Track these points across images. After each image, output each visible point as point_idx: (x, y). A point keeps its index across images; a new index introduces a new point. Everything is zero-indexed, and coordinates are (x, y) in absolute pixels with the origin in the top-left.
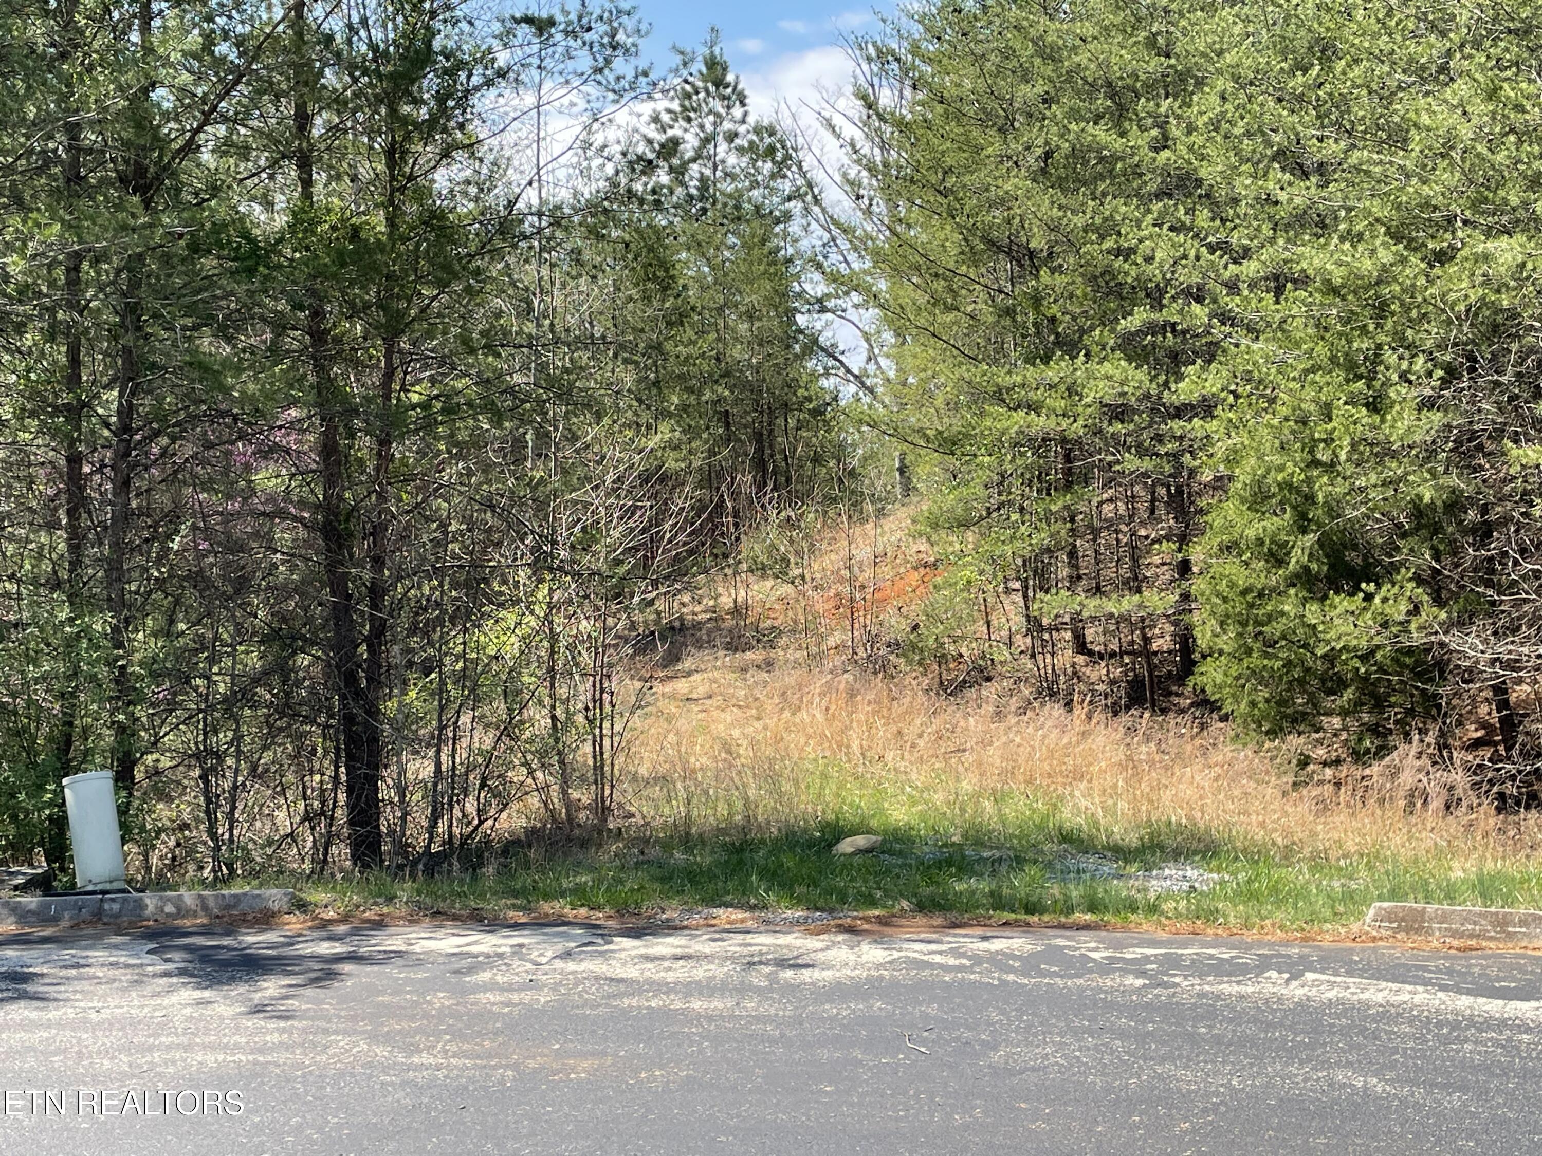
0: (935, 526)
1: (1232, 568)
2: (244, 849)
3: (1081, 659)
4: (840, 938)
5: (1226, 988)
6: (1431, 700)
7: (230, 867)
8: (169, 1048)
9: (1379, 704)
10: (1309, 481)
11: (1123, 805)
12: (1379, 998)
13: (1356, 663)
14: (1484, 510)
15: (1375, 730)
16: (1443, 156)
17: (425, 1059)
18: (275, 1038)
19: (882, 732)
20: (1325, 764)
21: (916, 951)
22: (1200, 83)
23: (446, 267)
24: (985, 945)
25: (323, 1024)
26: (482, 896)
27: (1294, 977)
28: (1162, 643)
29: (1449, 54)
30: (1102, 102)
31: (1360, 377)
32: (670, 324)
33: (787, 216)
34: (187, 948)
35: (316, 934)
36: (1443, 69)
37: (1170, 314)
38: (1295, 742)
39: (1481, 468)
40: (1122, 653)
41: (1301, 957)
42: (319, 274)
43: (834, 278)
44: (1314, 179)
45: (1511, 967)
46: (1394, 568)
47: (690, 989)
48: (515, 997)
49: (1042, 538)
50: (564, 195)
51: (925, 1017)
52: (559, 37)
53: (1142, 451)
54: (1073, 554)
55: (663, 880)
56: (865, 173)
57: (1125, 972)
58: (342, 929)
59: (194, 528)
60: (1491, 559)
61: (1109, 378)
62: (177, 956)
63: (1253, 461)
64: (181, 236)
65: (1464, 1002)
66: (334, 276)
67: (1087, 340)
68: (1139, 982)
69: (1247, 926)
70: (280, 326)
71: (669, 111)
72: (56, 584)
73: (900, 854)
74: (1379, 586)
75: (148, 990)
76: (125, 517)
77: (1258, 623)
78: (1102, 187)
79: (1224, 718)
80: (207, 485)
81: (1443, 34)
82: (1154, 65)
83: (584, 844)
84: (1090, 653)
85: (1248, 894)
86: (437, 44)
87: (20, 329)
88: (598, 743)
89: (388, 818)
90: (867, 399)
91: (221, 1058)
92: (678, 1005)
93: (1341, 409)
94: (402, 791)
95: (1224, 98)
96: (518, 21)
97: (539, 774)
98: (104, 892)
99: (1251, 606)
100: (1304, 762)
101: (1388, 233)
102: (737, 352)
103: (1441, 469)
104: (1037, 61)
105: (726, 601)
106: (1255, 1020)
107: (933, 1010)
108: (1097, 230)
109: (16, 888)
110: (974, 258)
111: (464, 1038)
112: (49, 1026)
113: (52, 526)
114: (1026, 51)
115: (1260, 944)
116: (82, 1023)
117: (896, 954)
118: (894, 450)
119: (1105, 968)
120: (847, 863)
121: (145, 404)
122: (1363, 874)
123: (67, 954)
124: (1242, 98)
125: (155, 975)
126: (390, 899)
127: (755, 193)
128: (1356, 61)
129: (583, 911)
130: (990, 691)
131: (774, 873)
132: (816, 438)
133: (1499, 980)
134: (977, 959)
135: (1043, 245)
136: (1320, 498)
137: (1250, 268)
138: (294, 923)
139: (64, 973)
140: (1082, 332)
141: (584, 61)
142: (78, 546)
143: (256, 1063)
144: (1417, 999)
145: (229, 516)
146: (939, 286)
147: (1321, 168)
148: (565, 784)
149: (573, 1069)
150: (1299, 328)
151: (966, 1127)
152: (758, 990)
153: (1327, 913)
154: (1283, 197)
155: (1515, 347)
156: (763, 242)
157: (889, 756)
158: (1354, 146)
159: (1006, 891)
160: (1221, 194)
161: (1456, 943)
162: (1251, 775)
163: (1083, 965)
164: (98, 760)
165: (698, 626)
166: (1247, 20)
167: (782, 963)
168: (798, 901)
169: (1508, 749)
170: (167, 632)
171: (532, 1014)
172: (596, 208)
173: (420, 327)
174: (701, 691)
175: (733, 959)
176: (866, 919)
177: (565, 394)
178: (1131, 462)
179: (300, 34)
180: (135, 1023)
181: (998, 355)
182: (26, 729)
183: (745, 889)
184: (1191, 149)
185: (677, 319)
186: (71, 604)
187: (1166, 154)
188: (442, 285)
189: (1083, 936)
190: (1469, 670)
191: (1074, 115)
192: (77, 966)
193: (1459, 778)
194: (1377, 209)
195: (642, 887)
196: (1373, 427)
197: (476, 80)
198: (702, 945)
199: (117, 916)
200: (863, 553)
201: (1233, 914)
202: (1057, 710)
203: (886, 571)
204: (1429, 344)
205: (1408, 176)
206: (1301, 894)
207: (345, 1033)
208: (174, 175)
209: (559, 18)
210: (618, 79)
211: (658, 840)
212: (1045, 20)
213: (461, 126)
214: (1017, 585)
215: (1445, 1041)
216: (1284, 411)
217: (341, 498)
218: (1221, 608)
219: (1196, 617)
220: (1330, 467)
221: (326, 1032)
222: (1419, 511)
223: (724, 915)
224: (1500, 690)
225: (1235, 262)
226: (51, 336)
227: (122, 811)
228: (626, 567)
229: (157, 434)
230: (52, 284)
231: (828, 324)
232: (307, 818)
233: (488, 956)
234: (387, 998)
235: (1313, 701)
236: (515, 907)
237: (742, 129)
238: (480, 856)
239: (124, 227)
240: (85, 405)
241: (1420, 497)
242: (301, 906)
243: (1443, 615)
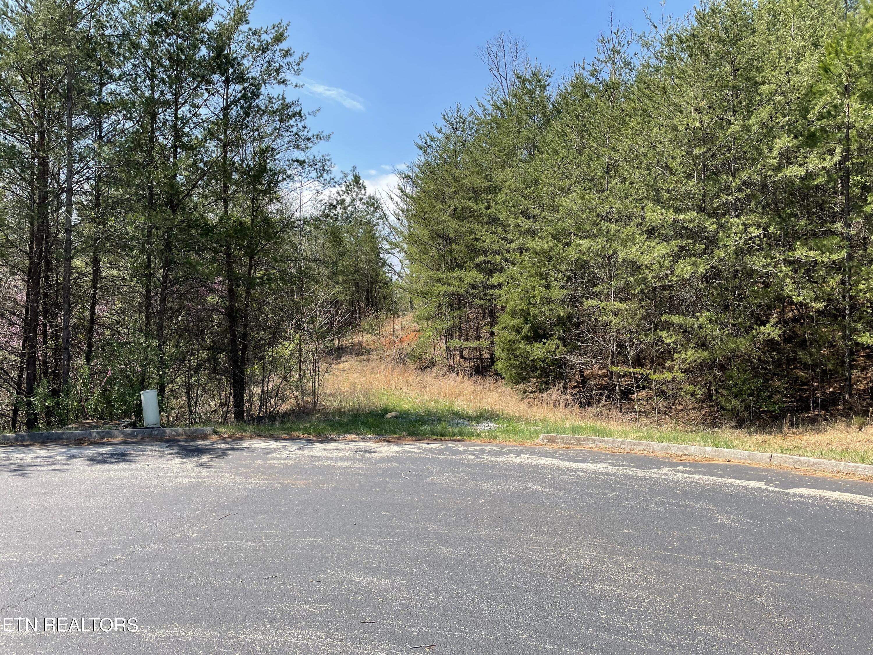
0: (419, 319)
1: (505, 334)
2: (200, 414)
3: (461, 360)
4: (385, 443)
5: (498, 459)
6: (561, 374)
7: (195, 420)
8: (171, 477)
9: (547, 375)
10: (528, 309)
11: (472, 404)
12: (542, 462)
13: (541, 363)
14: (578, 319)
15: (546, 383)
16: (569, 215)
17: (253, 481)
18: (205, 474)
19: (402, 381)
20: (531, 392)
21: (407, 447)
22: (500, 190)
23: (269, 235)
24: (428, 446)
25: (221, 470)
26: (274, 430)
27: (518, 456)
28: (485, 356)
29: (571, 185)
30: (471, 195)
31: (543, 279)
32: (341, 255)
33: (378, 224)
34: (179, 446)
35: (220, 441)
36: (569, 189)
37: (490, 258)
38: (522, 386)
39: (577, 306)
40: (474, 359)
41: (520, 450)
42: (228, 236)
43: (391, 243)
44: (532, 220)
45: (580, 453)
46: (552, 335)
47: (337, 459)
48: (283, 462)
49: (451, 323)
50: (308, 215)
51: (408, 467)
52: (307, 166)
53: (481, 299)
54: (460, 328)
55: (331, 426)
56: (401, 212)
57: (469, 454)
58: (229, 440)
59: (186, 314)
60: (579, 333)
61: (471, 276)
62: (175, 448)
63: (512, 303)
64: (184, 222)
65: (566, 464)
66: (233, 237)
67: (465, 265)
68: (473, 457)
69: (505, 440)
70: (216, 252)
71: (342, 191)
72: (141, 330)
73: (405, 418)
74: (547, 340)
75: (165, 459)
76: (164, 310)
77: (513, 350)
78: (471, 219)
79: (502, 378)
80: (191, 301)
81: (569, 179)
82: (487, 184)
83: (308, 414)
84: (464, 358)
85: (506, 431)
86: (268, 167)
87: (132, 250)
88: (314, 383)
89: (247, 405)
90: (401, 280)
91: (187, 480)
92: (333, 464)
93: (538, 288)
94: (251, 396)
95: (507, 195)
96: (294, 161)
97: (295, 392)
98: (153, 428)
99: (511, 345)
100: (525, 392)
101: (552, 237)
102: (361, 265)
103: (566, 306)
104: (453, 181)
105: (356, 340)
106: (506, 469)
107: (411, 466)
108: (469, 232)
109: (124, 426)
110: (432, 239)
111: (265, 474)
112: (132, 470)
113: (140, 312)
114: (449, 178)
115: (509, 446)
116: (143, 469)
117: (401, 449)
118: (408, 297)
119: (463, 453)
120: (389, 421)
121: (172, 275)
122: (541, 425)
123: (139, 447)
124: (512, 195)
125: (168, 454)
126: (245, 431)
127: (368, 217)
128: (545, 186)
129: (306, 435)
130: (434, 369)
131: (366, 424)
132: (384, 290)
133: (577, 457)
134: (425, 450)
135: (453, 236)
136: (531, 314)
137: (513, 245)
138: (214, 438)
139: (138, 453)
140: (464, 262)
141: (314, 174)
142: (148, 319)
143: (198, 482)
144: (553, 463)
145: (199, 311)
146: (422, 247)
147: (534, 217)
148: (303, 395)
149: (299, 484)
150: (527, 263)
151: (418, 501)
152: (359, 460)
153: (528, 437)
154: (523, 225)
155: (587, 271)
156: (370, 232)
157: (404, 388)
158: (543, 211)
159: (435, 430)
160: (505, 223)
161: (565, 446)
162: (510, 395)
163: (456, 452)
164: (153, 386)
165: (347, 348)
166: (514, 172)
167: (366, 451)
168: (373, 432)
169: (583, 389)
170: (177, 346)
171: (287, 467)
172: (317, 219)
173: (261, 254)
174: (347, 368)
175: (351, 450)
176: (393, 438)
177: (306, 276)
178: (477, 302)
179: (225, 162)
180: (160, 469)
181: (439, 268)
182: (129, 376)
183: (356, 428)
184: (496, 209)
185: (343, 254)
186: (146, 337)
187: (489, 211)
188: (268, 241)
189: (458, 443)
190: (573, 365)
191: (463, 197)
192: (143, 451)
193: (569, 397)
194: (550, 230)
195: (325, 428)
196: (547, 294)
197: (280, 178)
198: (342, 446)
199: (156, 435)
200: (398, 327)
201: (502, 437)
202: (454, 375)
203: (405, 332)
204: (563, 270)
205: (559, 220)
206: (521, 431)
207: (228, 473)
208: (182, 203)
209: (307, 161)
210: (325, 180)
211: (331, 413)
212: (455, 169)
213: (275, 192)
214: (443, 337)
215: (560, 475)
216: (521, 288)
217: (234, 306)
218: (502, 345)
219: (495, 349)
220: (534, 305)
221: (222, 472)
222: (559, 318)
223: (350, 436)
224: (581, 371)
225: (509, 243)
226: (142, 252)
227: (160, 403)
228: (324, 329)
229: (175, 284)
230: (143, 235)
231: (389, 257)
232: (221, 405)
233: (275, 449)
234: (242, 462)
235: (528, 374)
236: (285, 434)
237: (364, 197)
238: (275, 418)
239: (166, 219)
240: (152, 274)
241: (560, 315)
242: (217, 433)
243: (565, 349)
